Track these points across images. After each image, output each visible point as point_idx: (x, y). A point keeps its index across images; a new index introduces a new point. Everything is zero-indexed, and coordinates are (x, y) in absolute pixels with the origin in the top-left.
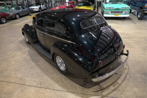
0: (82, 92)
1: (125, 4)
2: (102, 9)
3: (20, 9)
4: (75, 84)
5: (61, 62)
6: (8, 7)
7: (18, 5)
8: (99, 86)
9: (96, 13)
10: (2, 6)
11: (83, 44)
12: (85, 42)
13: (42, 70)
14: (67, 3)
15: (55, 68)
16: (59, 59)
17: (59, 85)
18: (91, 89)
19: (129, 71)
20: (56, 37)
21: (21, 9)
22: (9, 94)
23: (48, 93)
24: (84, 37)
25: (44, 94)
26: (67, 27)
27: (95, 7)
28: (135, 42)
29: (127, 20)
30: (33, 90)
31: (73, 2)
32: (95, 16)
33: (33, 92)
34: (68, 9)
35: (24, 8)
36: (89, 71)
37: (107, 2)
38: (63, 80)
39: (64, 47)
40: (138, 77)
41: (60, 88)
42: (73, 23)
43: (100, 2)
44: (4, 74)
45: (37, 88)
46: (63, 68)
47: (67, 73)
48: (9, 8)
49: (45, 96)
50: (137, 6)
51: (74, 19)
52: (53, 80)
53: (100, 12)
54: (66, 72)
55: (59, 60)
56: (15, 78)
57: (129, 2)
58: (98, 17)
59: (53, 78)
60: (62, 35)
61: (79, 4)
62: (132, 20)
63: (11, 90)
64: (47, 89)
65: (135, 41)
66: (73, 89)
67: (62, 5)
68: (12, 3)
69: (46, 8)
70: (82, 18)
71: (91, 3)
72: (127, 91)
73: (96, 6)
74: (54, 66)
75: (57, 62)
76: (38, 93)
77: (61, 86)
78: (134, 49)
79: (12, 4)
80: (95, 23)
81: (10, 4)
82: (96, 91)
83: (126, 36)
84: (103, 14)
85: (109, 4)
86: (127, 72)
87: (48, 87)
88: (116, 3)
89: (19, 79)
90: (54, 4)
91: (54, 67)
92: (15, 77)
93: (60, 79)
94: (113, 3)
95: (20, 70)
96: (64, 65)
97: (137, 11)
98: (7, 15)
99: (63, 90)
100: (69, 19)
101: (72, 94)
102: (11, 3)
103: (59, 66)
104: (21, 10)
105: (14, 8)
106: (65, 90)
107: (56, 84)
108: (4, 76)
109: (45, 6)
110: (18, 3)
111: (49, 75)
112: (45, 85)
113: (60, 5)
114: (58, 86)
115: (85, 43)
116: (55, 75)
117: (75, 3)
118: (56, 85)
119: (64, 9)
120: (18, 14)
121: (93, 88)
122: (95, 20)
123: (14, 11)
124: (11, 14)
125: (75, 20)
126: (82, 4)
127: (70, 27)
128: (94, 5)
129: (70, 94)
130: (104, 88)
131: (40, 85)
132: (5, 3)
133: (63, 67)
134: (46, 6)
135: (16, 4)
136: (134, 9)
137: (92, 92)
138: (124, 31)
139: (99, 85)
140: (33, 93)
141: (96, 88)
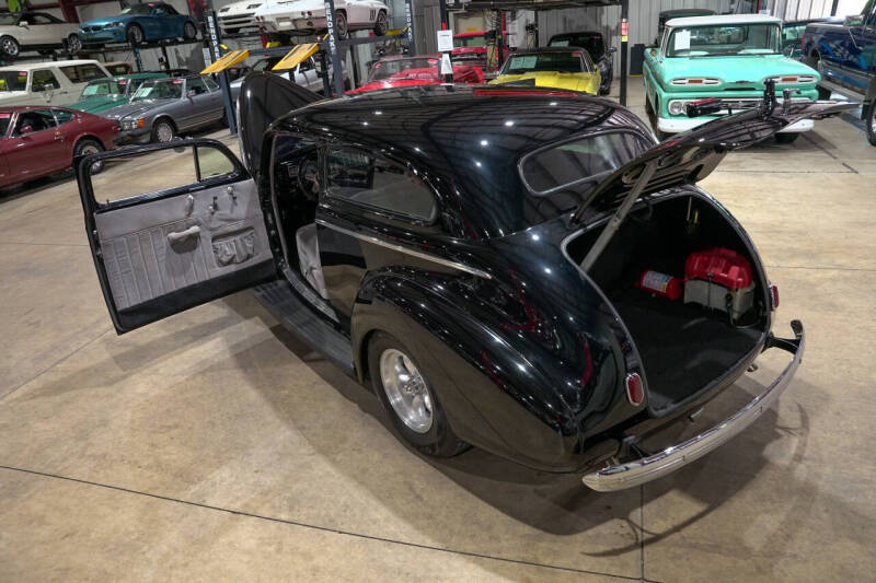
0: (529, 557)
1: (787, 54)
2: (652, 86)
3: (179, 96)
4: (487, 512)
5: (411, 383)
6: (114, 87)
7: (168, 72)
8: (625, 524)
9: (610, 110)
10: (86, 79)
11: (536, 280)
12: (548, 271)
13: (302, 428)
14: (446, 57)
15: (373, 420)
16: (398, 368)
17: (395, 510)
18: (579, 537)
19: (809, 442)
20: (381, 243)
21: (184, 94)
22: (122, 553)
23: (332, 552)
24: (542, 240)
25: (307, 556)
26: (445, 189)
27: (607, 78)
28: (846, 280)
29: (803, 148)
30: (247, 534)
31: (481, 53)
32: (606, 124)
33: (252, 543)
34: (449, 88)
35: (199, 90)
36: (567, 433)
37: (676, 48)
38: (419, 485)
39: (430, 297)
40: (863, 481)
41: (402, 530)
42: (479, 164)
43: (639, 49)
44: (93, 445)
45: (272, 526)
46: (416, 417)
47: (441, 444)
48: (121, 89)
49: (316, 570)
50: (864, 64)
51: (484, 143)
52: (362, 483)
53: (636, 104)
54: (435, 439)
55: (397, 373)
56: (149, 467)
57: (810, 44)
58: (622, 131)
59: (364, 471)
60: (418, 230)
61: (516, 64)
62: (834, 147)
63: (132, 529)
64: (327, 533)
65: (848, 274)
66: (472, 537)
67: (413, 67)
68: (138, 62)
69: (322, 87)
70: (529, 138)
71: (581, 54)
72: (795, 556)
73: (617, 72)
74: (366, 408)
75: (387, 381)
76: (279, 551)
77: (406, 517)
78: (840, 316)
79: (135, 69)
80: (600, 163)
81: (127, 69)
82: (608, 548)
83: (796, 245)
84: (653, 114)
85: (693, 57)
86: (793, 451)
87: (331, 521)
88: (734, 53)
89: (175, 476)
90: (369, 64)
91: (367, 415)
92: (151, 460)
93: (400, 478)
94: (712, 54)
95: (176, 426)
96: (427, 399)
97: (862, 98)
98: (112, 128)
99: (419, 538)
100: (458, 144)
101: (472, 566)
102: (132, 61)
103: (398, 404)
104: (184, 99)
105: (148, 90)
106: (429, 542)
107: (376, 510)
108: (94, 457)
109: (320, 75)
110: (167, 65)
111: (338, 458)
112: (315, 511)
113: (402, 68)
114: (387, 520)
115: (545, 276)
116: (376, 456)
117: (491, 53)
118: (380, 513)
119: (428, 89)
120: (167, 120)
121: (590, 532)
122: (603, 148)
123: (149, 107)
124: (133, 121)
125: (493, 145)
126: (531, 62)
127: (462, 187)
128: (604, 68)
129: (458, 562)
130: (656, 538)
131: (291, 509)
132: (102, 66)
133: (420, 411)
134: (323, 75)
135: (157, 66)
136: (847, 83)
137: (587, 558)
138: (783, 214)
139: (624, 516)
140: (249, 552)
141: (611, 531)
